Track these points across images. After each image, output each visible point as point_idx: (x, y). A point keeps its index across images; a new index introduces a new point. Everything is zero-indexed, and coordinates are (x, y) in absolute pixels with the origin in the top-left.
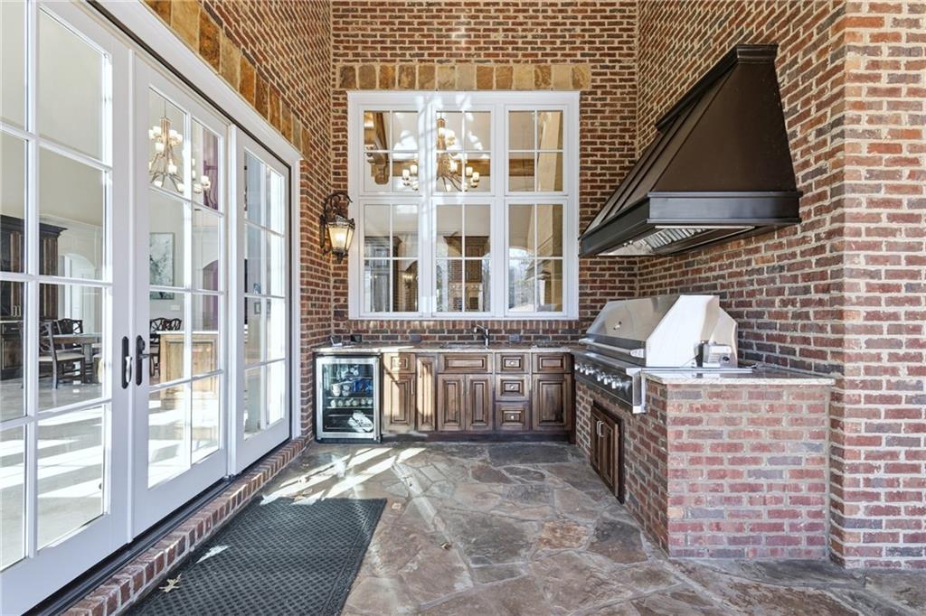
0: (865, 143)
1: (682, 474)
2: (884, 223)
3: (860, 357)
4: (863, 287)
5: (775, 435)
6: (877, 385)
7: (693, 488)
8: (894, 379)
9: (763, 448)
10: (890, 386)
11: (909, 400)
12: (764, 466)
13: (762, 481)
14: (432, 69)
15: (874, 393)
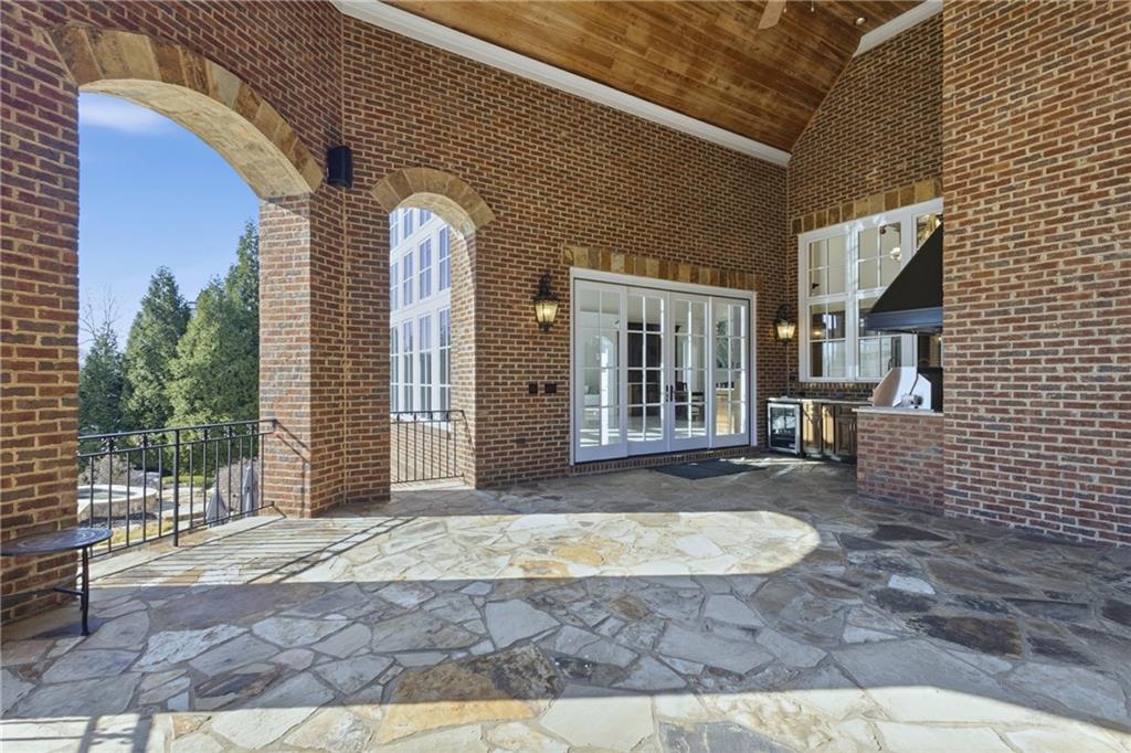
0: (955, 284)
1: (864, 457)
2: (969, 327)
3: (952, 401)
4: (955, 363)
5: (916, 442)
6: (965, 417)
7: (869, 465)
8: (976, 414)
9: (908, 448)
10: (973, 418)
11: (987, 427)
12: (909, 458)
13: (907, 466)
14: (852, 205)
15: (963, 422)
